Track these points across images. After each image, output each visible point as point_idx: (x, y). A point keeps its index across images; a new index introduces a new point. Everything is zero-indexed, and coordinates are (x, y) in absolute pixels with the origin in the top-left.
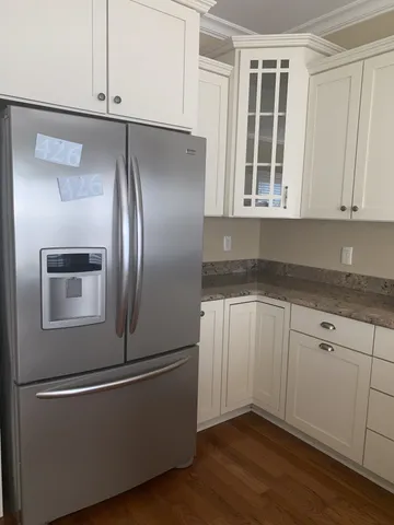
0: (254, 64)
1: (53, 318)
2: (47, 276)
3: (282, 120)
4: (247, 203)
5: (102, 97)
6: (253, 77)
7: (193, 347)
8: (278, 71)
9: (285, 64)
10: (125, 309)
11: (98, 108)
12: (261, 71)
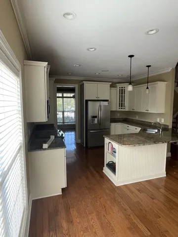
1: (92, 123)
2: (92, 118)
4: (119, 108)
7: (109, 128)
9: (124, 87)
11: (97, 99)
12: (121, 89)
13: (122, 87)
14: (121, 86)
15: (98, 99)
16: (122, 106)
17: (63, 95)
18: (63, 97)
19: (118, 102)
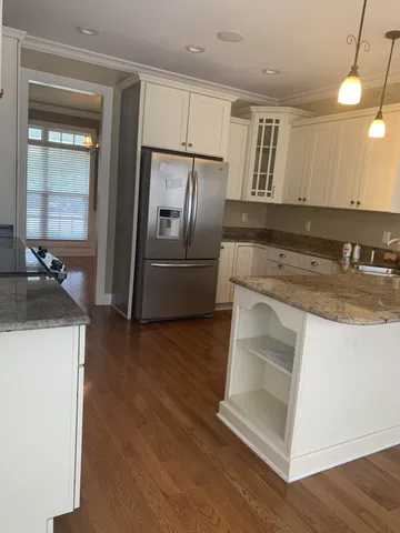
0: (261, 121)
1: (160, 234)
2: (160, 217)
3: (274, 150)
4: (253, 194)
5: (184, 144)
6: (261, 127)
7: (216, 259)
8: (274, 125)
9: (277, 121)
10: (188, 232)
11: (182, 149)
12: (264, 124)
13: (269, 121)
14: (265, 117)
15: (190, 150)
16: (262, 186)
17: (45, 135)
18: (45, 143)
19: (252, 173)
